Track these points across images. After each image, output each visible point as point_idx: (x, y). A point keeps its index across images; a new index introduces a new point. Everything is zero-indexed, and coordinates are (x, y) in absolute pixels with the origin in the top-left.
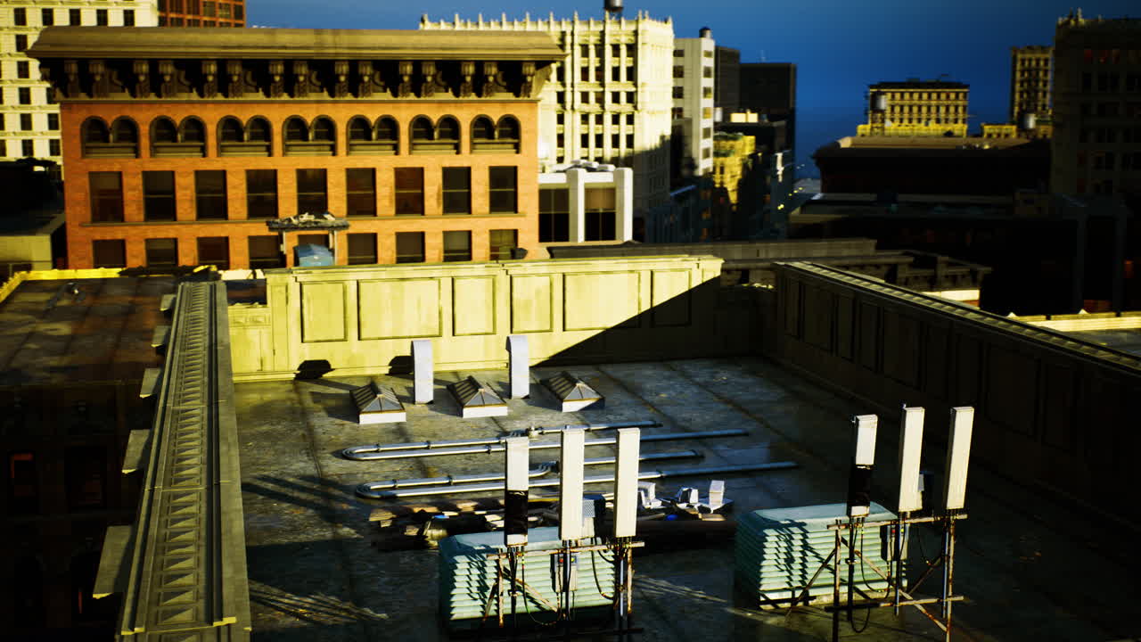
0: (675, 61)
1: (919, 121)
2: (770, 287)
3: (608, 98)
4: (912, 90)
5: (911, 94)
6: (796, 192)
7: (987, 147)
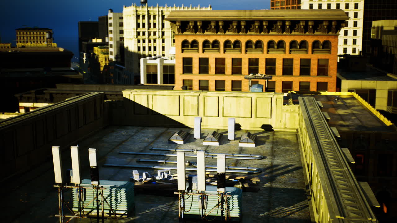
0: (123, 21)
1: (34, 42)
2: (105, 101)
3: (147, 34)
4: (37, 31)
5: (37, 32)
6: (79, 67)
7: (10, 51)
